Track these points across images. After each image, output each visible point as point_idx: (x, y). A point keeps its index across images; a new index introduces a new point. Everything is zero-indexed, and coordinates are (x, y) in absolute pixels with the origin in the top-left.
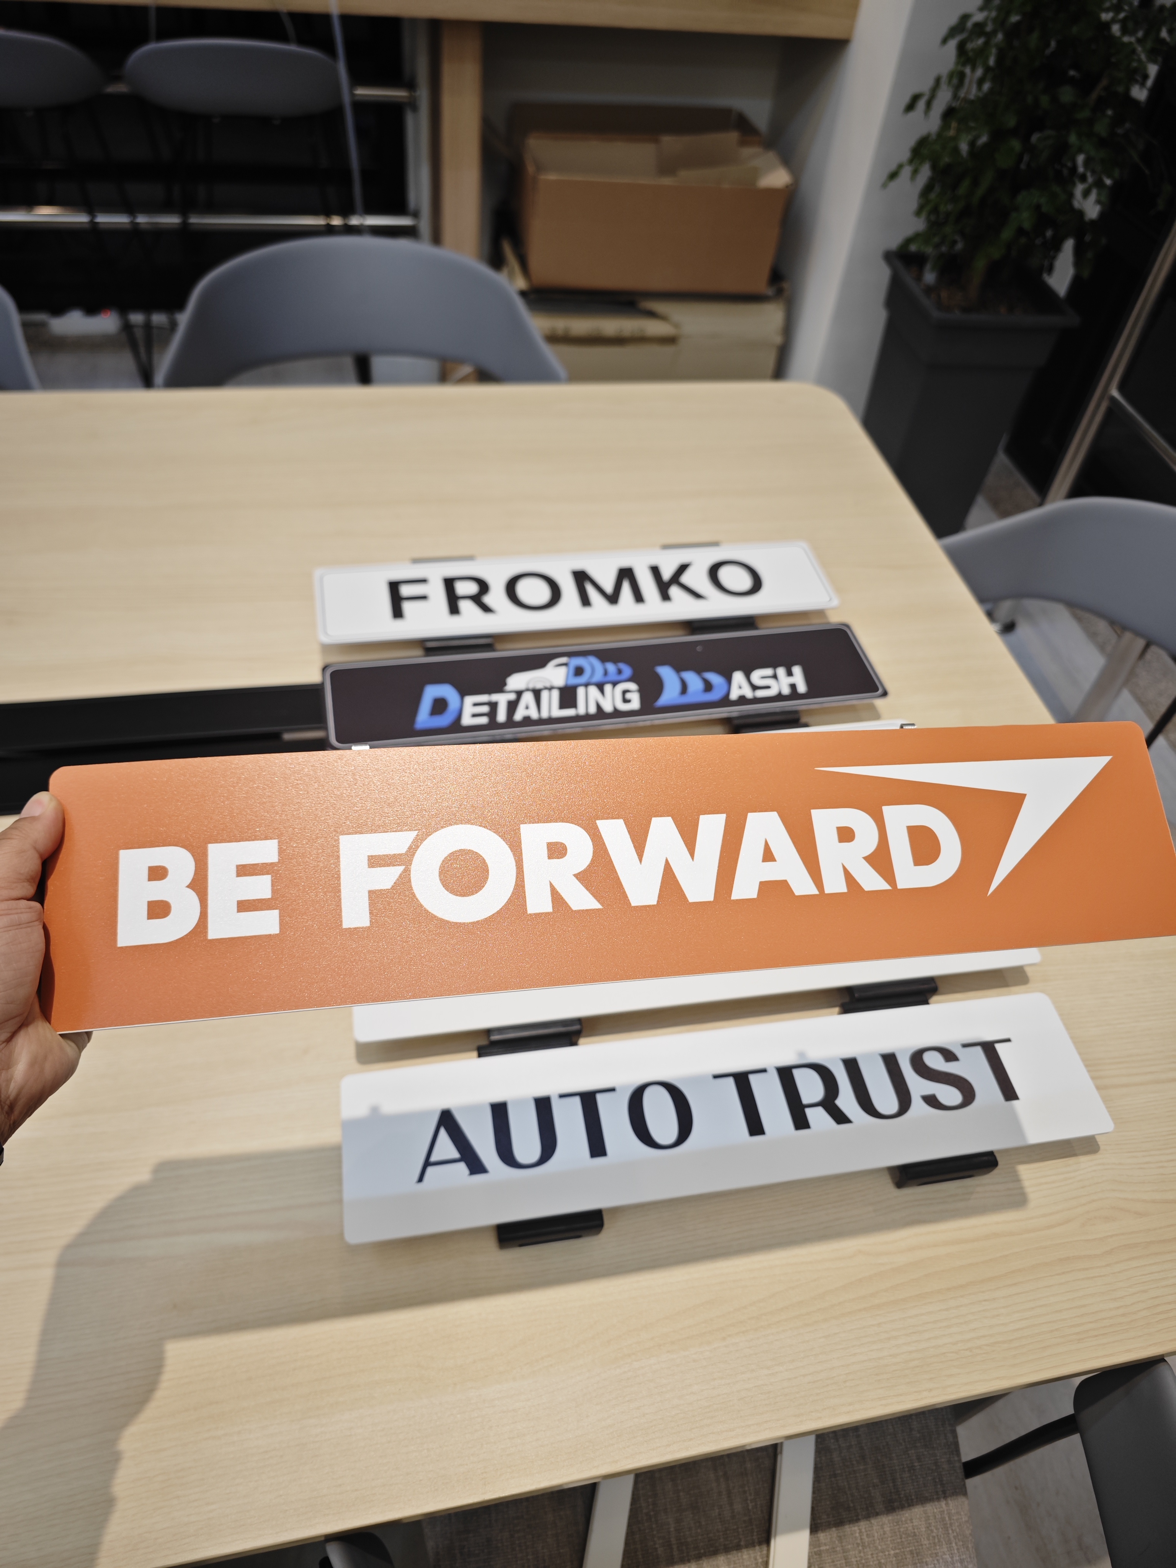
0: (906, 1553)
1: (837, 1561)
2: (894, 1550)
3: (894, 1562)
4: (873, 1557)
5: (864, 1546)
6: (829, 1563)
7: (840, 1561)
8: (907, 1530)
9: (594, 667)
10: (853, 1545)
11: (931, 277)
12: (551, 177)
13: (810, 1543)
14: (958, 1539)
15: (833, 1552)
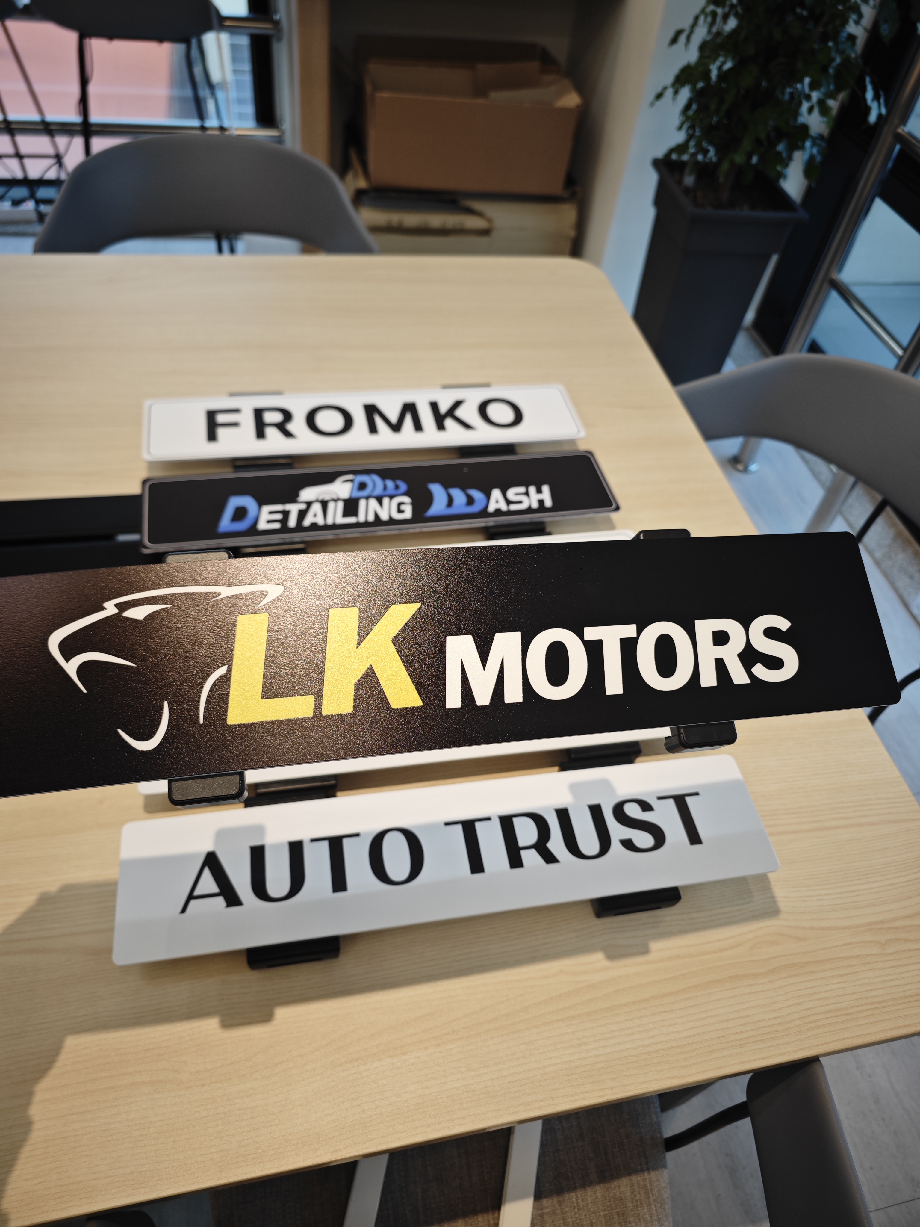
0: (613, 1214)
1: (556, 1221)
2: (604, 1212)
3: (603, 1222)
4: (586, 1218)
5: (579, 1209)
6: (549, 1223)
7: (558, 1221)
8: (615, 1195)
9: (375, 483)
10: (570, 1207)
11: (689, 180)
12: (385, 95)
13: (534, 1208)
14: (657, 1201)
15: (553, 1214)
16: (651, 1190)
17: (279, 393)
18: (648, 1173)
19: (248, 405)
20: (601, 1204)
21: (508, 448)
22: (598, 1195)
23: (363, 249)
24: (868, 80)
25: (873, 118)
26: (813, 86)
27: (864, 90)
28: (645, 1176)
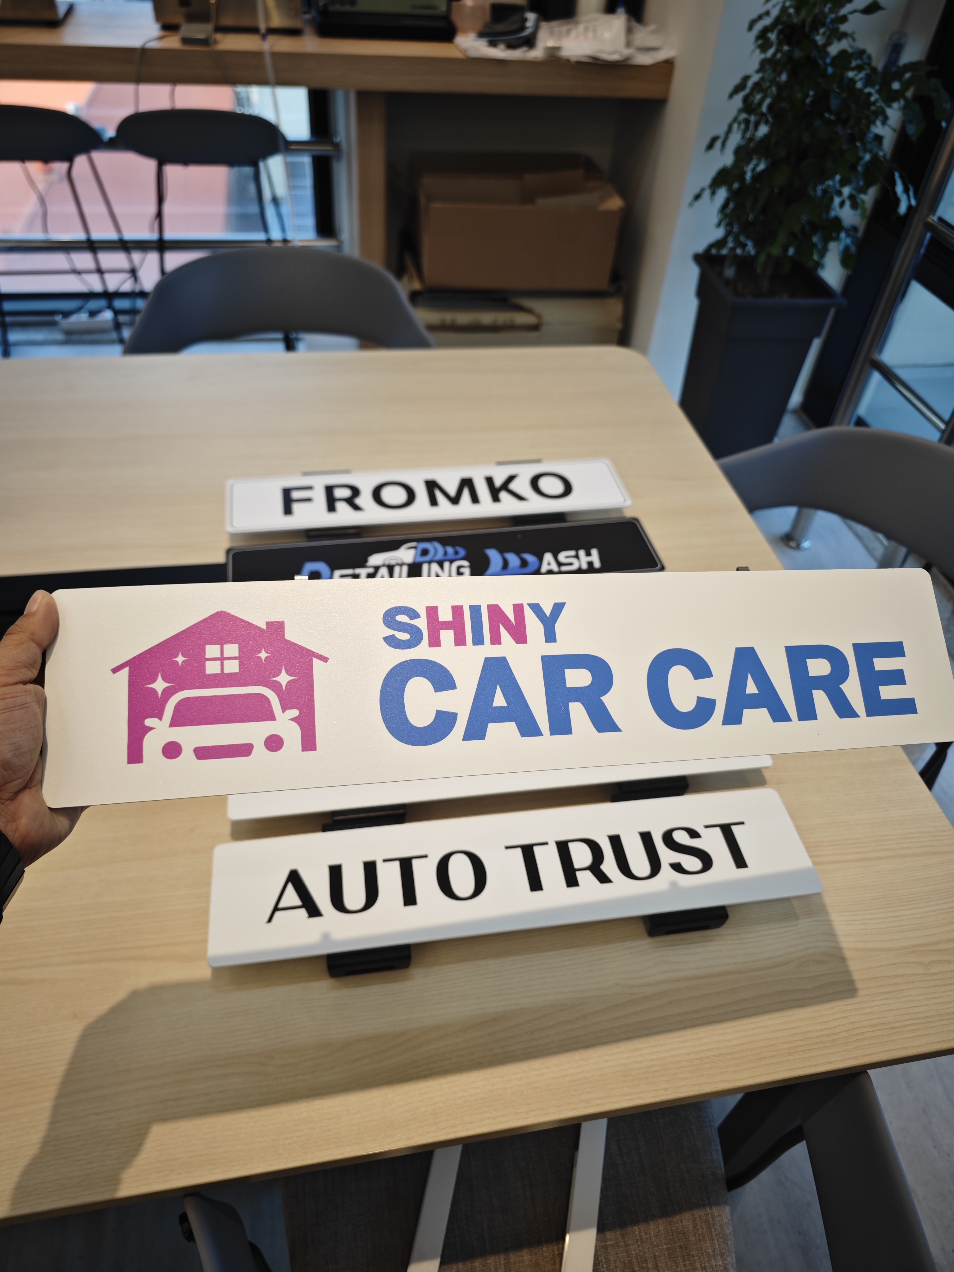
0: (676, 1247)
1: (620, 1254)
2: (666, 1245)
3: (666, 1255)
4: (649, 1251)
5: (642, 1242)
6: (613, 1255)
7: (622, 1253)
8: (678, 1228)
9: (436, 549)
10: (634, 1240)
11: (730, 272)
12: (438, 205)
13: (597, 1240)
14: (719, 1236)
15: (617, 1246)
16: (714, 1225)
17: (347, 472)
18: (710, 1209)
19: (319, 483)
20: (664, 1237)
21: (559, 517)
22: (660, 1228)
23: (420, 343)
24: (897, 175)
25: (903, 208)
26: (843, 183)
27: (894, 184)
28: (707, 1211)
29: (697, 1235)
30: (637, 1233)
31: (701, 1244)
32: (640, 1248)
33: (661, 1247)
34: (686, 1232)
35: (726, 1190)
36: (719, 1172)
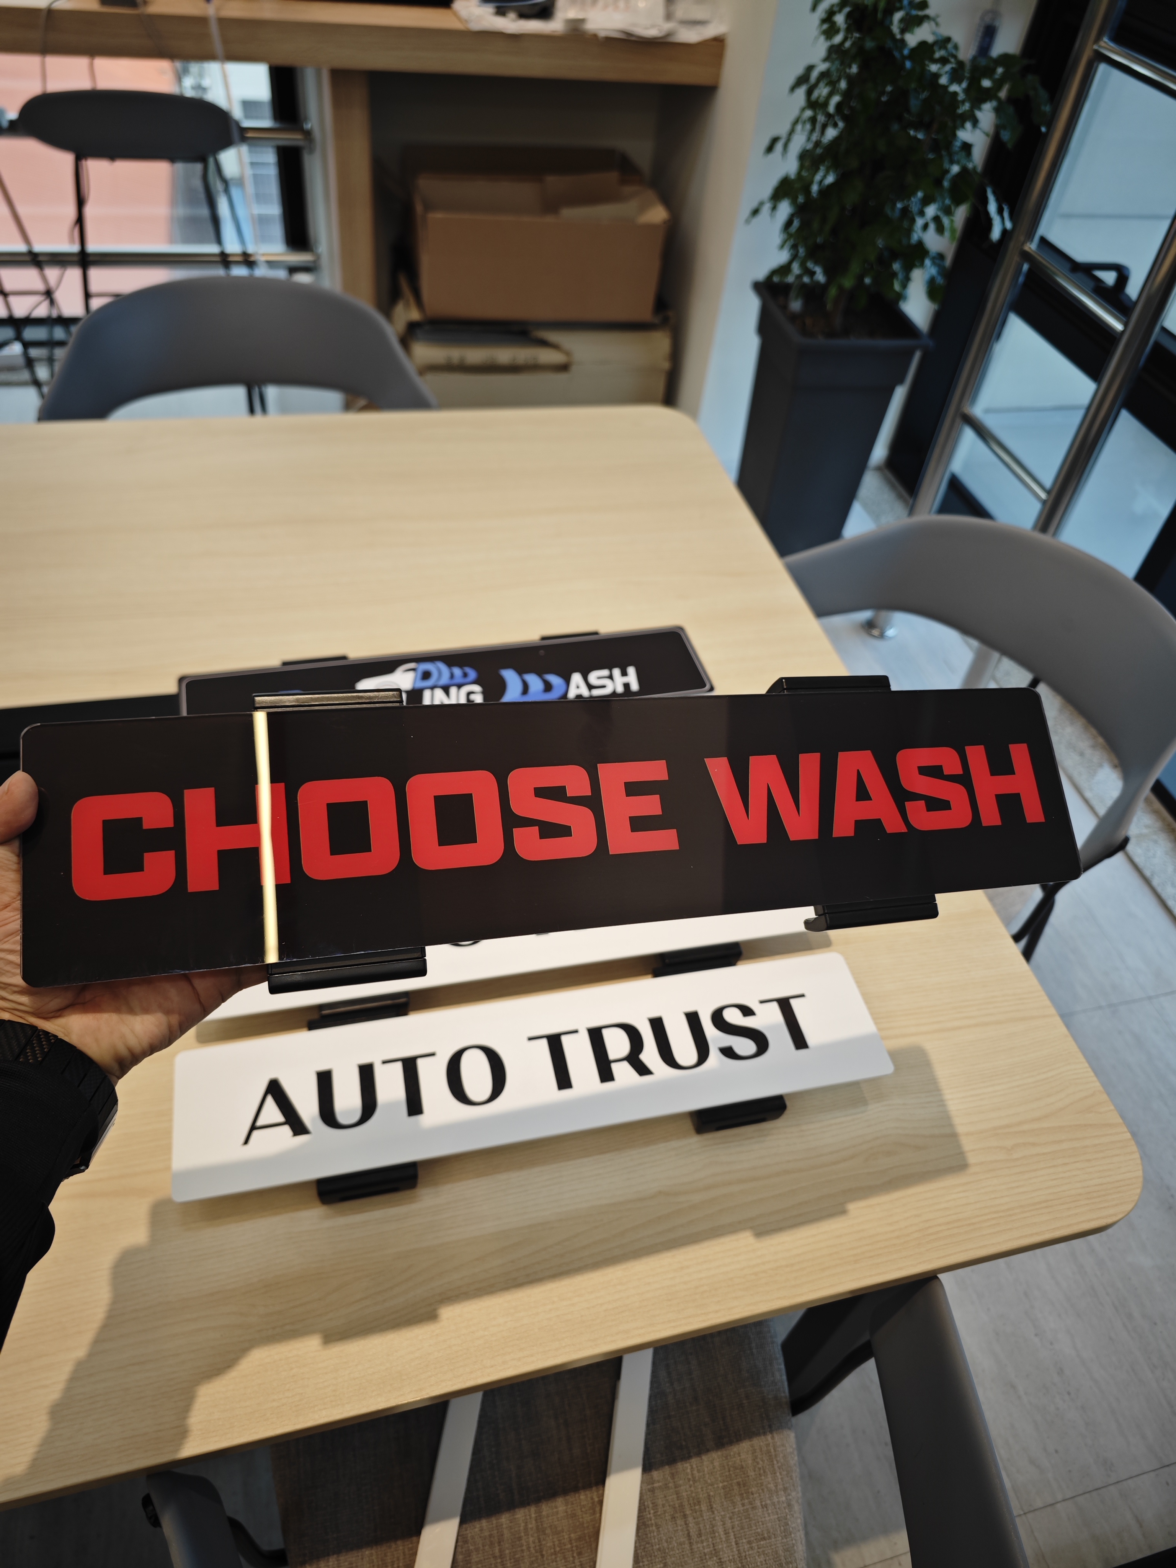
0: (734, 1485)
2: (722, 1483)
3: (722, 1494)
4: (703, 1491)
5: (695, 1481)
7: (671, 1495)
8: (735, 1463)
9: (441, 671)
10: (685, 1480)
11: (796, 305)
12: (437, 215)
13: (642, 1482)
14: (782, 1469)
15: (666, 1488)
16: (776, 1456)
18: (771, 1435)
20: (719, 1474)
22: (715, 1464)
24: (989, 191)
25: (996, 233)
26: (927, 201)
27: (986, 202)
28: (767, 1438)
29: (757, 1469)
30: (689, 1471)
31: (762, 1480)
32: (692, 1489)
33: (716, 1486)
34: (744, 1466)
35: (791, 1415)
36: (783, 1395)
